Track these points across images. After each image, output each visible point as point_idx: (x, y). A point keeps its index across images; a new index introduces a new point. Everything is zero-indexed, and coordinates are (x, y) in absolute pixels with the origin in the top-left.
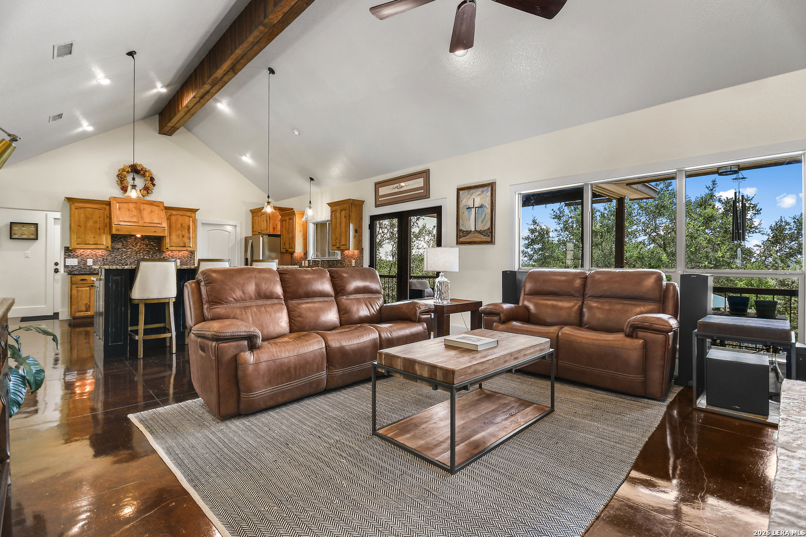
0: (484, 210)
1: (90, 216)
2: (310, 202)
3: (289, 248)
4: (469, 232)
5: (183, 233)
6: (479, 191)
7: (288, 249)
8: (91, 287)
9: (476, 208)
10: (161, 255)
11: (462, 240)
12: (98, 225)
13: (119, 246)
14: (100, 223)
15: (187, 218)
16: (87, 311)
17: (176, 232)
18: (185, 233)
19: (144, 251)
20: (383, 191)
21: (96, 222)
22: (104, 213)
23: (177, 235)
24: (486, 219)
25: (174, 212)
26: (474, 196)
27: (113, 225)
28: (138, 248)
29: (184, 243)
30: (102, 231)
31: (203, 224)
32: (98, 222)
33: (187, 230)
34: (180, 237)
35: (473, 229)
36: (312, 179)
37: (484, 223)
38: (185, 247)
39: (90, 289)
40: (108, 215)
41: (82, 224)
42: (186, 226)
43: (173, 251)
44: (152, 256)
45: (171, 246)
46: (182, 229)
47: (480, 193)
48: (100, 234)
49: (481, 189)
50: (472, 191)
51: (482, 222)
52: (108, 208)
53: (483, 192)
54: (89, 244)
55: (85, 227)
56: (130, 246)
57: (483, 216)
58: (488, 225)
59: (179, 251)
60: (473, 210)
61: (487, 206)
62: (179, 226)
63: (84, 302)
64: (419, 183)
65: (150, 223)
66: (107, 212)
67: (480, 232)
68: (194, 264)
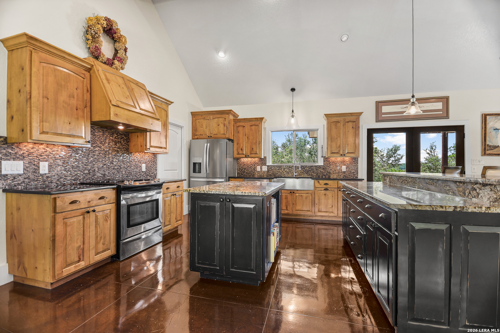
1: (63, 83)
2: (293, 111)
3: (251, 154)
4: (496, 147)
7: (249, 155)
8: (86, 215)
11: (488, 152)
12: (74, 102)
14: (77, 99)
15: (163, 112)
16: (79, 261)
20: (385, 109)
21: (71, 96)
22: (83, 82)
27: (111, 106)
29: (161, 143)
30: (80, 112)
32: (75, 97)
36: (293, 90)
38: (162, 147)
39: (84, 218)
40: (89, 88)
41: (51, 95)
42: (163, 121)
45: (151, 146)
48: (78, 119)
52: (87, 74)
55: (56, 102)
56: (98, 142)
63: (76, 245)
64: (439, 106)
65: (146, 111)
66: (87, 81)
68: (156, 170)
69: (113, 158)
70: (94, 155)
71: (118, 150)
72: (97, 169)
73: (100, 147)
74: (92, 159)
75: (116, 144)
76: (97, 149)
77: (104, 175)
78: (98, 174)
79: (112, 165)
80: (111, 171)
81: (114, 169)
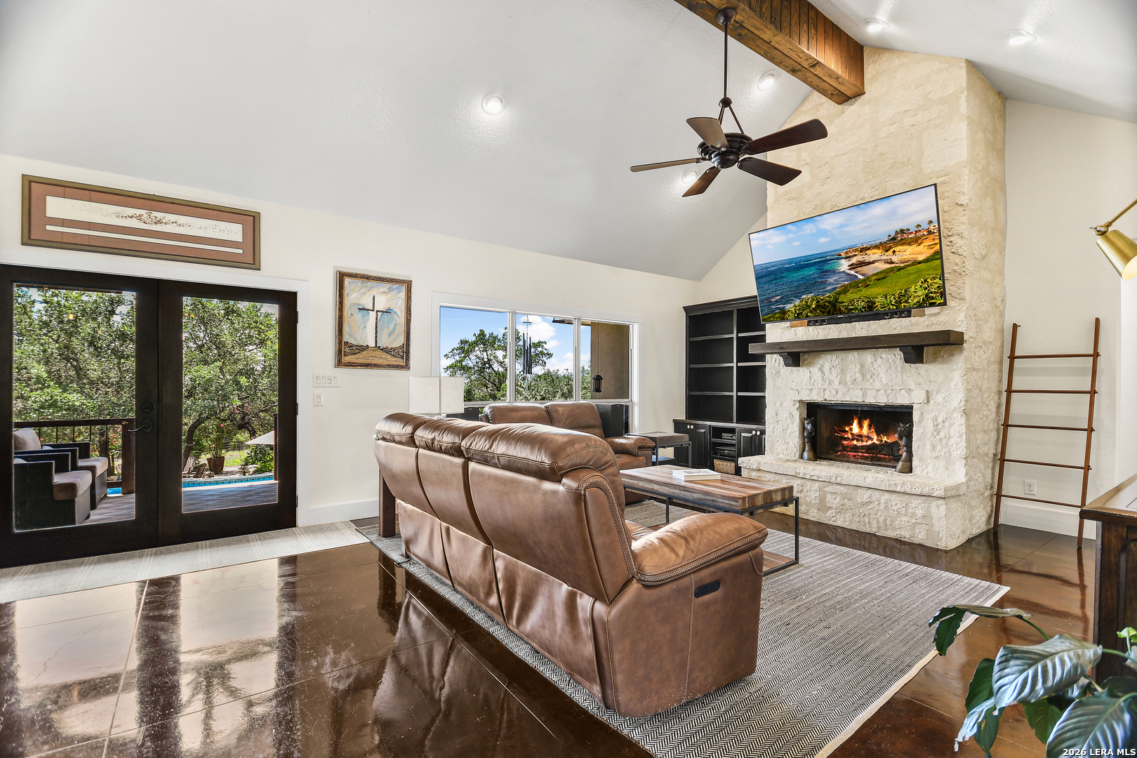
0: (392, 318)
4: (363, 348)
6: (385, 287)
9: (377, 311)
11: (346, 359)
24: (397, 332)
26: (374, 292)
35: (372, 344)
37: (392, 337)
47: (385, 290)
49: (388, 285)
50: (371, 283)
51: (390, 335)
53: (390, 290)
57: (391, 327)
58: (400, 341)
60: (373, 314)
61: (399, 313)
67: (385, 350)
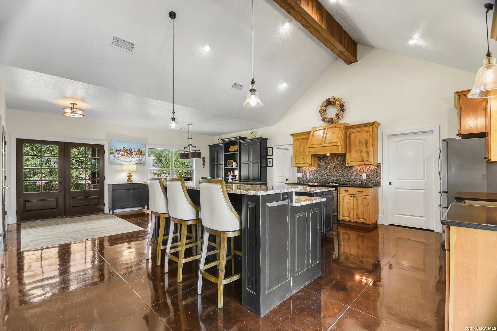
1: (301, 144)
5: (362, 148)
10: (351, 170)
12: (305, 150)
13: (323, 163)
15: (364, 134)
17: (355, 148)
18: (363, 148)
19: (339, 166)
23: (356, 151)
25: (353, 130)
27: (307, 148)
28: (335, 165)
29: (362, 157)
31: (389, 136)
33: (364, 145)
34: (359, 152)
38: (363, 161)
41: (298, 150)
42: (364, 141)
43: (361, 165)
44: (344, 171)
45: (351, 162)
46: (360, 145)
54: (301, 163)
56: (330, 163)
59: (359, 165)
62: (357, 142)
65: (329, 143)
68: (380, 178)
69: (339, 171)
70: (328, 170)
71: (342, 165)
72: (329, 176)
73: (331, 165)
74: (326, 171)
75: (341, 163)
76: (329, 166)
77: (333, 180)
78: (330, 179)
79: (338, 174)
80: (337, 178)
81: (339, 176)
